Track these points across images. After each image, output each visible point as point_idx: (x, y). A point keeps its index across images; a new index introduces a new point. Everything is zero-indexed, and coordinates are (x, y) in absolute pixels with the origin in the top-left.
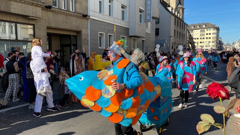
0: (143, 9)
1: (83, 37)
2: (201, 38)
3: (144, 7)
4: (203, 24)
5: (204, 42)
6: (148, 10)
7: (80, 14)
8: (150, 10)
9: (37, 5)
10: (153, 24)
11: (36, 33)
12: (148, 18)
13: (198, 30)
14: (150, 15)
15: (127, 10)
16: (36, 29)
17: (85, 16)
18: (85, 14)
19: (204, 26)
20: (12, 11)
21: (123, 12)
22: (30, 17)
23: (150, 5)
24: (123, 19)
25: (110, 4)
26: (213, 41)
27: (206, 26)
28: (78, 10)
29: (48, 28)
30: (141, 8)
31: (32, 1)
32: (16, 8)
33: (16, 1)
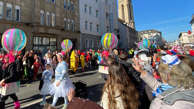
0: (109, 26)
1: (78, 42)
3: (109, 24)
4: (149, 30)
6: (112, 26)
7: (76, 31)
8: (113, 26)
9: (59, 29)
10: (115, 33)
11: (57, 41)
12: (112, 30)
13: (146, 34)
14: (113, 28)
15: (99, 27)
17: (79, 32)
18: (79, 31)
19: (150, 32)
20: (49, 33)
21: (98, 28)
23: (113, 23)
24: (98, 31)
25: (91, 25)
27: (151, 31)
28: (76, 29)
30: (107, 25)
31: (56, 27)
32: (51, 31)
33: (51, 28)
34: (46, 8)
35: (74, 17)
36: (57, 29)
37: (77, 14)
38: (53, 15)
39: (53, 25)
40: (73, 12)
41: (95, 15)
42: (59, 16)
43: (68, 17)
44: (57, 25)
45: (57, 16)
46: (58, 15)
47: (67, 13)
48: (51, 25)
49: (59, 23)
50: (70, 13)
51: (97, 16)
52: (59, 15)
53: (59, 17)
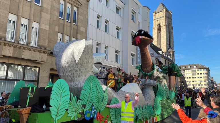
0: (135, 54)
2: (193, 78)
3: (136, 52)
4: (194, 65)
5: (196, 81)
6: (139, 54)
9: (44, 52)
11: (40, 74)
12: (139, 60)
13: (189, 70)
14: (140, 58)
15: (120, 55)
16: (40, 71)
19: (195, 67)
20: (23, 57)
21: (117, 56)
22: (37, 62)
24: (117, 61)
25: (105, 50)
26: (205, 80)
27: (196, 66)
29: (51, 70)
30: (132, 52)
31: (40, 49)
32: (27, 55)
33: (27, 49)
34: (21, 12)
35: (77, 33)
36: (40, 51)
37: (82, 29)
38: (35, 25)
39: (33, 44)
40: (76, 24)
41: (115, 34)
42: (48, 29)
43: (65, 32)
44: (41, 44)
45: (42, 27)
46: (46, 27)
47: (64, 24)
48: (29, 43)
49: (47, 41)
50: (71, 26)
51: (118, 37)
52: (48, 26)
53: (46, 30)
